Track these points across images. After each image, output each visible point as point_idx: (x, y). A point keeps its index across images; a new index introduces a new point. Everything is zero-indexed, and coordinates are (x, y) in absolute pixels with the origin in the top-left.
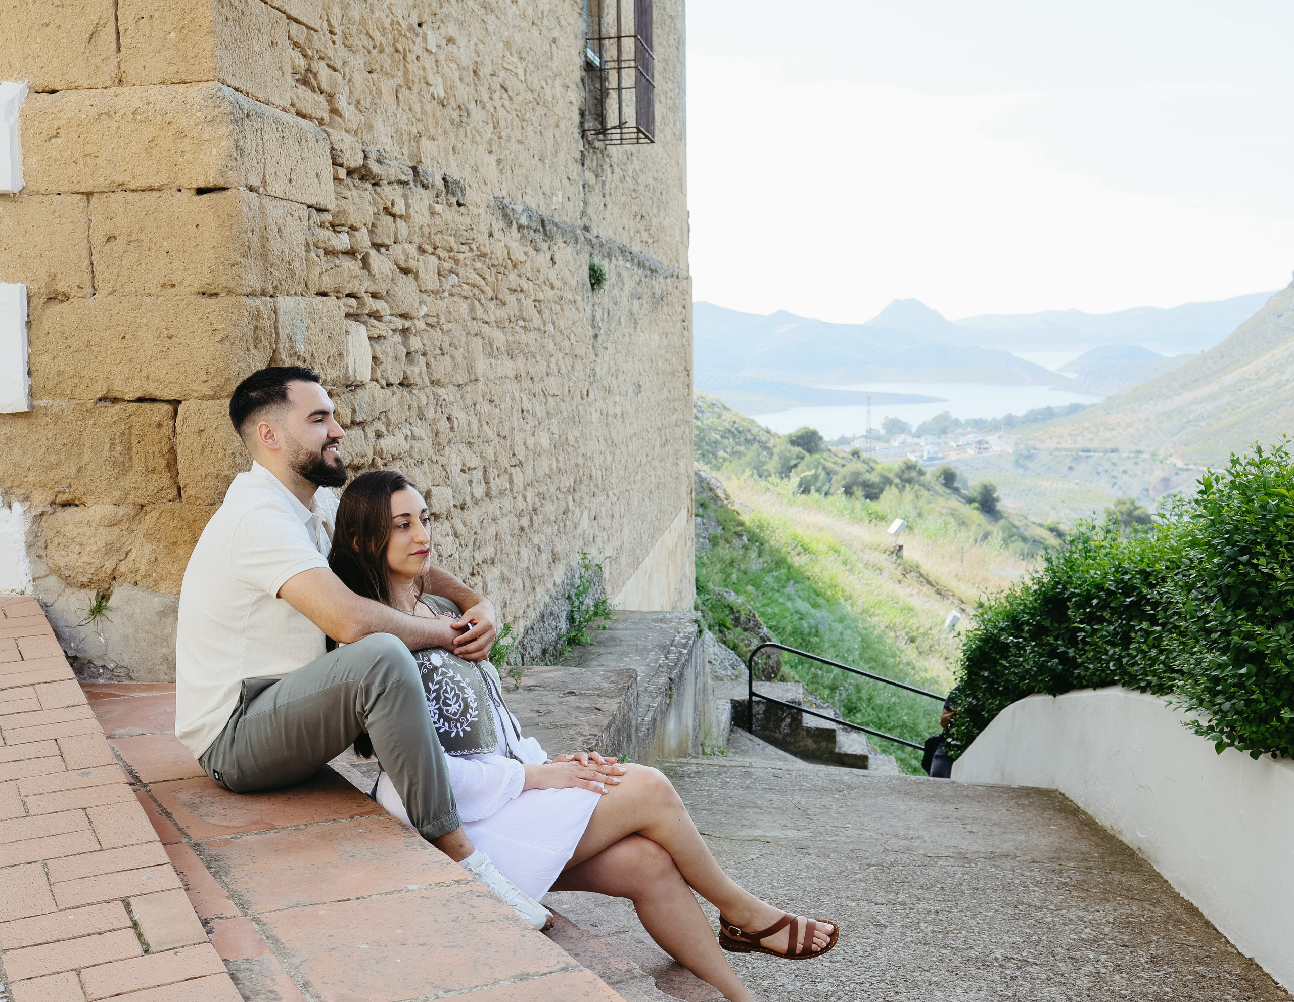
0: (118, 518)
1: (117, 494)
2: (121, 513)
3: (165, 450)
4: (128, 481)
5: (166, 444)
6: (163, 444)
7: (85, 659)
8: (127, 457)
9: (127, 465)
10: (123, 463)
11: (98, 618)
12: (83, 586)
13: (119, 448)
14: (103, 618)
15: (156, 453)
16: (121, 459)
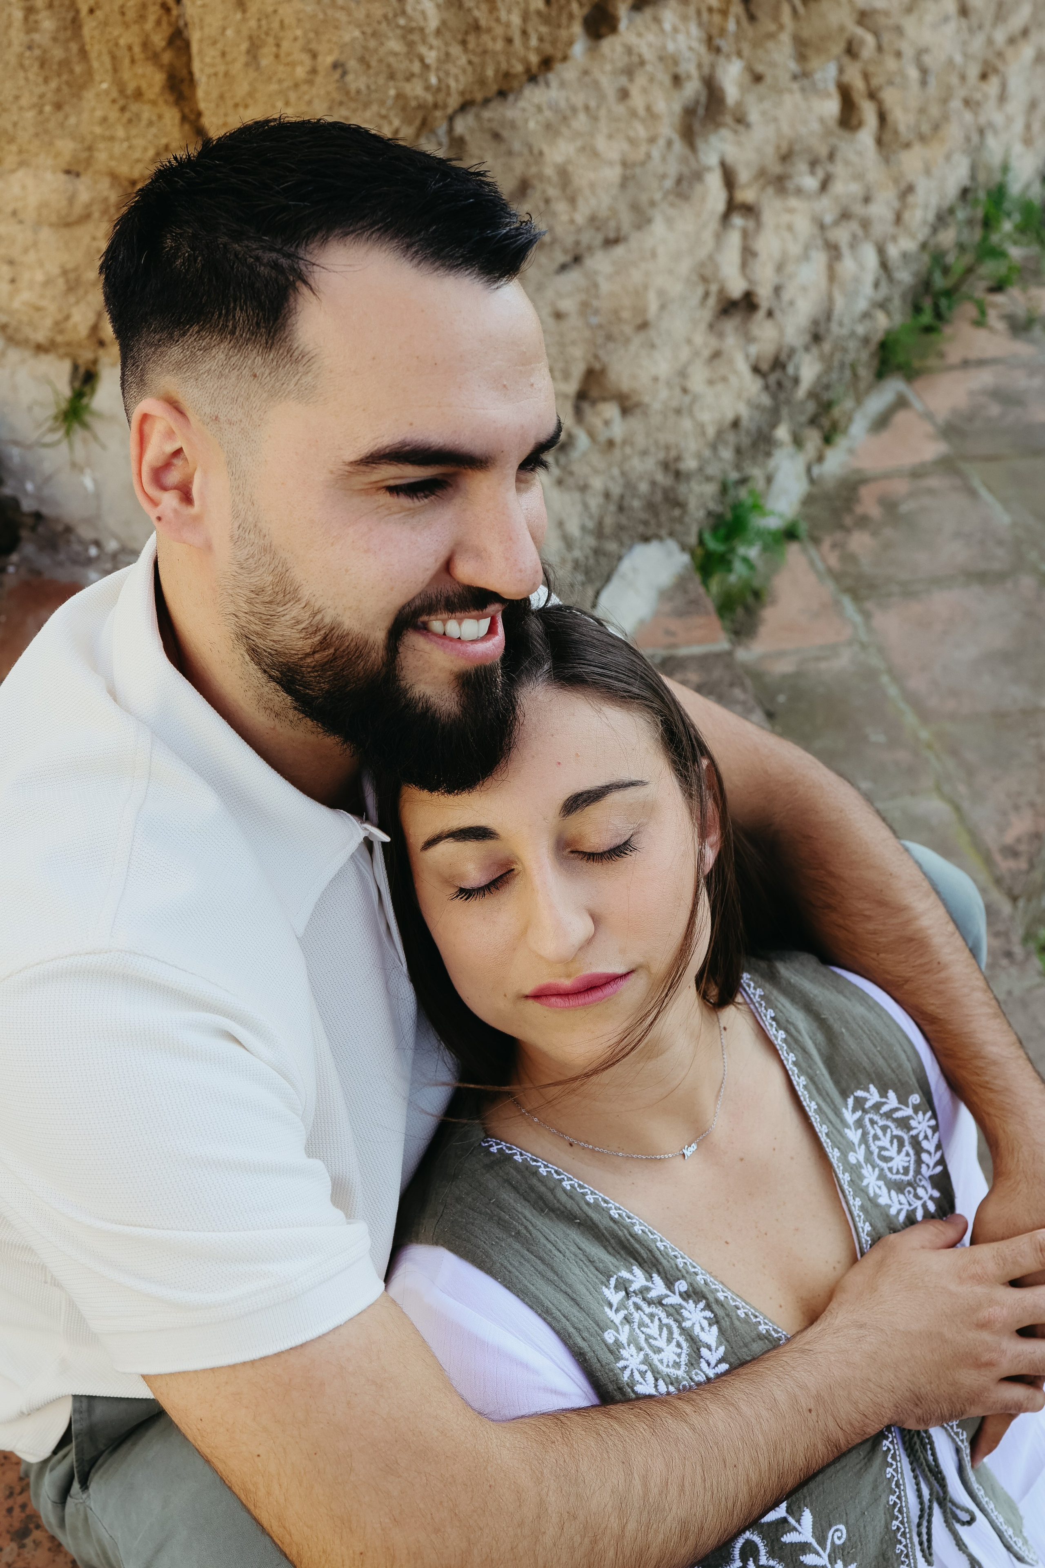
0: (78, 210)
1: (66, 147)
2: (84, 196)
3: (159, 40)
4: (85, 116)
5: (158, 23)
6: (149, 25)
7: (57, 520)
8: (74, 47)
9: (78, 69)
10: (65, 64)
11: (79, 434)
12: (40, 349)
13: (48, 23)
14: (86, 434)
15: (137, 49)
16: (58, 53)
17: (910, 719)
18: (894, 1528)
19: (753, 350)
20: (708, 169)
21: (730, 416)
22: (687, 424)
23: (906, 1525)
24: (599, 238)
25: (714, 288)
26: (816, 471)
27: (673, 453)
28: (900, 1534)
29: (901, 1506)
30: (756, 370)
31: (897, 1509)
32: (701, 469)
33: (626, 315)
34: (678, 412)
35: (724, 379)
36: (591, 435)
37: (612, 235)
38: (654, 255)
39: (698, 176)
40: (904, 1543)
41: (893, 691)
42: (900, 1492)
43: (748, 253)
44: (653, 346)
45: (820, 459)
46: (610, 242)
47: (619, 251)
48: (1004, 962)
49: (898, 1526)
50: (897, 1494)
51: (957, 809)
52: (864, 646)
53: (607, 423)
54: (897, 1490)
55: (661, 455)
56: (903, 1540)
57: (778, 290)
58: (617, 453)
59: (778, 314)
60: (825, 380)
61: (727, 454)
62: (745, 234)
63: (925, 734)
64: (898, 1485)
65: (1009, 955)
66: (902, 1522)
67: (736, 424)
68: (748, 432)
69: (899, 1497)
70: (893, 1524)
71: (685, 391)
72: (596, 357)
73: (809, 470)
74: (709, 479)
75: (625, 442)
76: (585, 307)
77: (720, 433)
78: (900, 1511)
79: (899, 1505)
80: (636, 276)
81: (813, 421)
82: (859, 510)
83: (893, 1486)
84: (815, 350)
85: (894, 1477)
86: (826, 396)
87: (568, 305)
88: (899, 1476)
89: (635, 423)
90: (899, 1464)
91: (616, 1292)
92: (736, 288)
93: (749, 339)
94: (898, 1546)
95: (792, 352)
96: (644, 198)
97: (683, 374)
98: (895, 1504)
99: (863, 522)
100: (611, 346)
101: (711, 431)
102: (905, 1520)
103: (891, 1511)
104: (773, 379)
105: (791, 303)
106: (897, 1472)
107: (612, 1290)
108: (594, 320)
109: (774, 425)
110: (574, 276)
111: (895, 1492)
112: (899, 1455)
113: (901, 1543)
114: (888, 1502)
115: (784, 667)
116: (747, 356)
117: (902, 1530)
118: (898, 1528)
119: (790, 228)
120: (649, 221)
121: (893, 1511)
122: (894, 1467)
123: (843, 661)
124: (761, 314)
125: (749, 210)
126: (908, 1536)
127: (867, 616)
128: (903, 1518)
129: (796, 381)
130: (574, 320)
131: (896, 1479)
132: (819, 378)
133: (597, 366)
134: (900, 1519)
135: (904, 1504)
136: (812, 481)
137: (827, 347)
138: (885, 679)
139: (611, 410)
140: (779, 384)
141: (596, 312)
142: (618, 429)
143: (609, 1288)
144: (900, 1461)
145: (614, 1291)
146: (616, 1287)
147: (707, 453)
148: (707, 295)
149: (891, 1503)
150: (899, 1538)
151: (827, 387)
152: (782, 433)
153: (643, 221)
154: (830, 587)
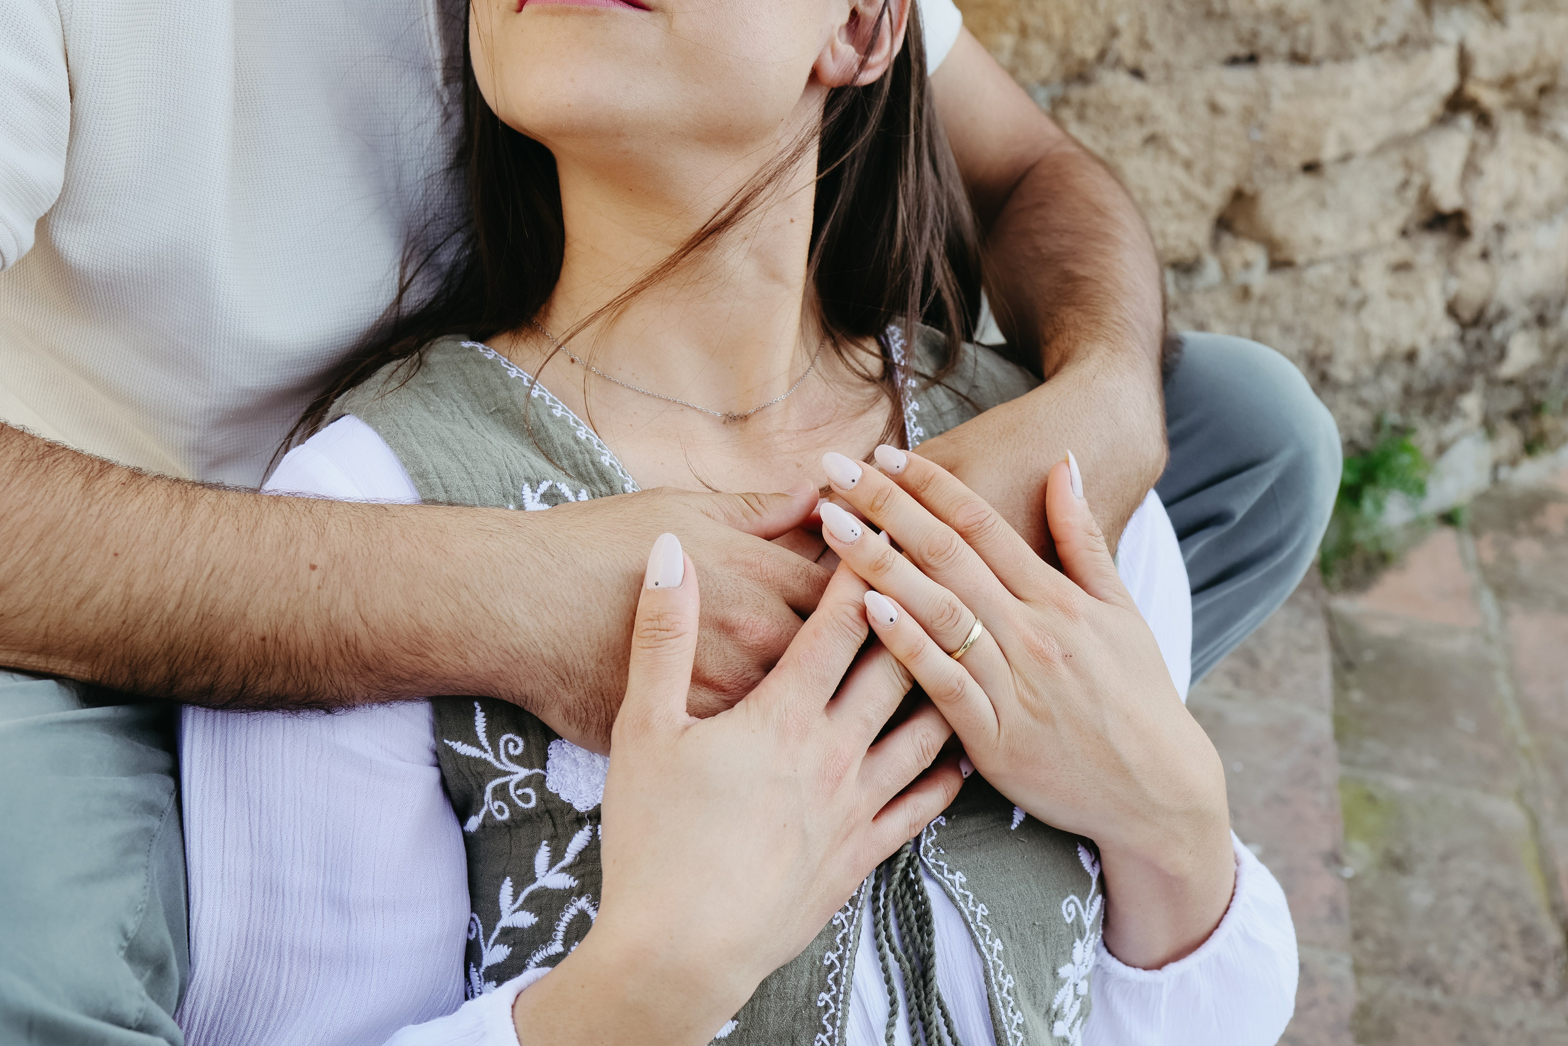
17: (1514, 719)
18: (821, 1004)
19: (1454, 285)
20: (1442, 42)
21: (1405, 342)
22: (1348, 324)
23: (840, 1006)
24: (1283, 46)
25: (1417, 180)
26: (1504, 473)
27: (1323, 350)
28: (827, 1016)
29: (841, 972)
30: (1452, 310)
31: (832, 975)
32: (1353, 386)
33: (1296, 144)
34: (1341, 303)
35: (1408, 298)
36: (1225, 269)
37: (1301, 49)
38: (1346, 93)
39: (1427, 44)
40: (830, 1033)
41: (1505, 689)
42: (844, 951)
43: (1471, 169)
44: (1323, 204)
45: (1514, 463)
46: (1298, 59)
47: (1305, 73)
48: (1528, 991)
49: (827, 1002)
50: (840, 952)
51: (1535, 822)
52: (1488, 640)
53: (1247, 265)
54: (841, 947)
55: (1309, 345)
56: (829, 1028)
57: (1500, 229)
58: (1252, 308)
59: (1495, 259)
60: (1541, 375)
61: (1392, 385)
62: (1473, 148)
63: (1525, 739)
64: (844, 940)
65: (1537, 985)
66: (835, 999)
67: (1411, 357)
68: (1425, 375)
69: (841, 959)
70: (820, 998)
71: (1354, 283)
72: (1250, 178)
73: (1496, 467)
74: (1362, 403)
75: (1263, 300)
76: (1248, 115)
77: (1387, 358)
78: (836, 980)
79: (837, 970)
80: (1319, 108)
81: (1515, 416)
82: (1539, 521)
83: (838, 941)
84: (1536, 333)
85: (844, 927)
86: (1538, 395)
87: (1227, 100)
88: (852, 928)
89: (1281, 282)
90: (857, 912)
91: (541, 501)
92: (1448, 199)
93: (1451, 269)
94: (820, 1035)
95: (1503, 314)
96: (1349, 26)
97: (1356, 258)
98: (832, 966)
99: (1540, 533)
100: (1269, 172)
101: (1377, 349)
102: (841, 997)
103: (822, 974)
104: (1473, 335)
105: (1515, 256)
106: (851, 924)
107: (538, 497)
108: (1258, 136)
109: (1462, 389)
110: (1243, 76)
111: (838, 949)
112: (862, 901)
113: (825, 1031)
114: (822, 958)
115: (1386, 629)
116: (1444, 289)
117: (832, 1011)
118: (827, 1007)
119: (1533, 169)
120: (1351, 57)
121: (826, 976)
122: (849, 913)
123: (1459, 645)
124: (1473, 247)
125: (1484, 119)
126: (838, 1023)
127: (1505, 614)
128: (838, 992)
129: (1502, 354)
130: (1230, 123)
131: (845, 931)
132: (1533, 368)
133: (1248, 189)
134: (833, 993)
135: (845, 971)
136: (1495, 480)
137: (1552, 336)
138: (1500, 677)
139: (1256, 255)
140: (1479, 345)
141: (1262, 127)
142: (1259, 278)
143: (534, 491)
144: (860, 909)
145: (538, 499)
146: (543, 496)
147: (1366, 372)
148: (1405, 184)
149: (827, 963)
150: (825, 1022)
151: (1543, 385)
152: (1471, 403)
153: (1342, 54)
154: (1473, 577)
